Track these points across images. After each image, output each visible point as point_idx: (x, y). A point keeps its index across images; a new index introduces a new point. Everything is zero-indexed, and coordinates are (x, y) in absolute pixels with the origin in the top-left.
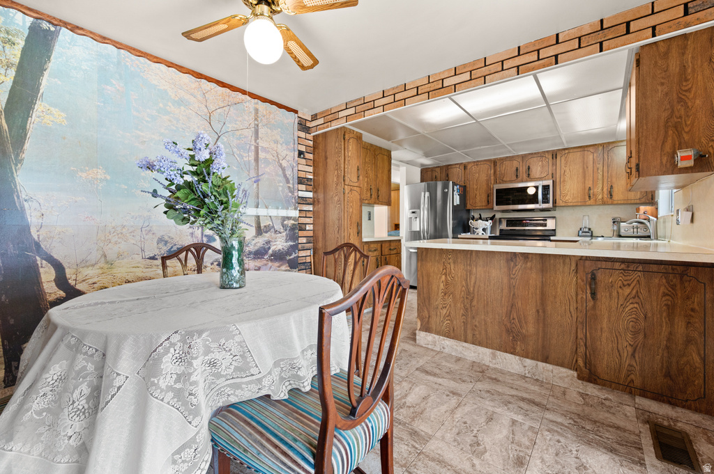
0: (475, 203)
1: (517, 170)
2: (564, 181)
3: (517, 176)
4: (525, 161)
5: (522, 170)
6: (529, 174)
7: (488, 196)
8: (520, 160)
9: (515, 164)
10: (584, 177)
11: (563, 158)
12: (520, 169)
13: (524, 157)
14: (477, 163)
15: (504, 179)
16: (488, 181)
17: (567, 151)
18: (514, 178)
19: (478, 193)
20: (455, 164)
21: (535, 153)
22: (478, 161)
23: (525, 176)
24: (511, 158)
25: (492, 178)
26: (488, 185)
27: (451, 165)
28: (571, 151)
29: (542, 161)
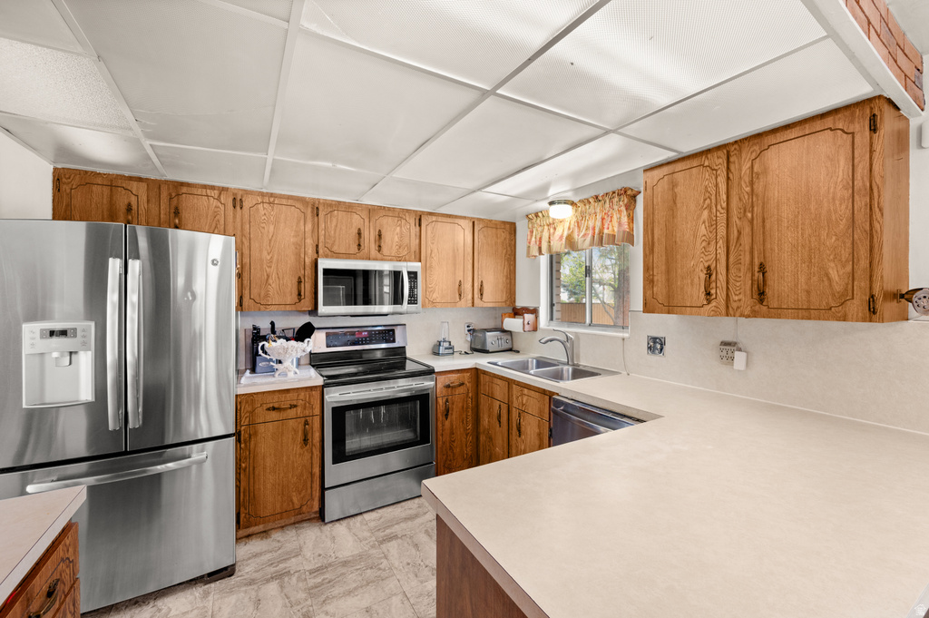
0: (267, 295)
1: (359, 234)
2: (431, 267)
3: (359, 245)
4: (373, 220)
5: (369, 237)
6: (380, 246)
7: (299, 282)
8: (365, 214)
9: (356, 221)
10: (455, 264)
11: (429, 228)
12: (365, 234)
13: (372, 211)
14: (271, 198)
15: (335, 249)
16: (300, 246)
17: (434, 218)
18: (354, 249)
19: (273, 270)
20: (205, 187)
21: (389, 209)
22: (272, 195)
23: (373, 247)
24: (349, 208)
25: (309, 241)
26: (298, 255)
27: (188, 185)
28: (440, 219)
29: (400, 226)
